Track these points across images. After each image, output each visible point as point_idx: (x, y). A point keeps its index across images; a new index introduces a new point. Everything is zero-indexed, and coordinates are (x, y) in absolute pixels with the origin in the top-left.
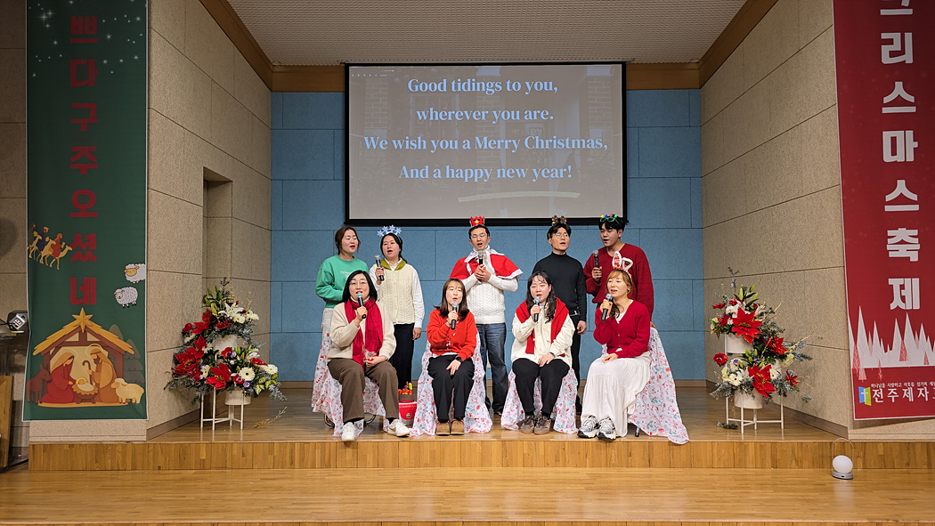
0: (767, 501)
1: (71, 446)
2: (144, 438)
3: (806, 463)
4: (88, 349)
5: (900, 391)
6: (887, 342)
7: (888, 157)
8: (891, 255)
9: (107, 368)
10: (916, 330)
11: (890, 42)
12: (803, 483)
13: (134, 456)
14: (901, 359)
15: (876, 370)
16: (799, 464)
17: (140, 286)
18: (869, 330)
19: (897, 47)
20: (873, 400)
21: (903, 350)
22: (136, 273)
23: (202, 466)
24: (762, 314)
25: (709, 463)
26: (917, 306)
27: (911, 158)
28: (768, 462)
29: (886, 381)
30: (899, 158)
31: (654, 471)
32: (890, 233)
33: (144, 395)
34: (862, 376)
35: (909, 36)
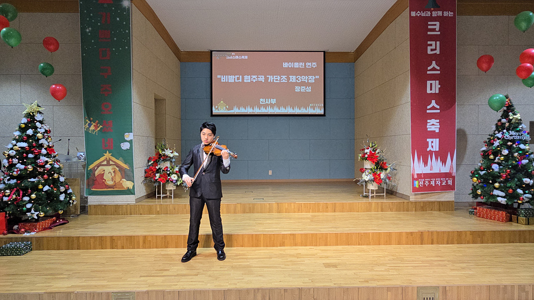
0: (380, 224)
1: (105, 206)
2: (135, 202)
3: (394, 210)
4: (110, 167)
5: (429, 182)
6: (426, 163)
7: (429, 91)
8: (429, 130)
9: (119, 175)
10: (436, 158)
11: (431, 45)
12: (393, 217)
13: (131, 210)
14: (431, 170)
15: (421, 174)
16: (391, 210)
17: (131, 142)
18: (419, 159)
19: (433, 47)
20: (419, 185)
21: (431, 166)
22: (129, 136)
23: (158, 213)
24: (378, 153)
25: (357, 211)
26: (437, 150)
27: (437, 92)
28: (380, 209)
29: (424, 178)
30: (433, 92)
31: (337, 213)
32: (428, 121)
33: (134, 185)
34: (416, 177)
35: (438, 43)
